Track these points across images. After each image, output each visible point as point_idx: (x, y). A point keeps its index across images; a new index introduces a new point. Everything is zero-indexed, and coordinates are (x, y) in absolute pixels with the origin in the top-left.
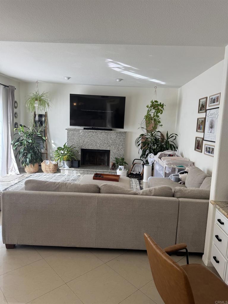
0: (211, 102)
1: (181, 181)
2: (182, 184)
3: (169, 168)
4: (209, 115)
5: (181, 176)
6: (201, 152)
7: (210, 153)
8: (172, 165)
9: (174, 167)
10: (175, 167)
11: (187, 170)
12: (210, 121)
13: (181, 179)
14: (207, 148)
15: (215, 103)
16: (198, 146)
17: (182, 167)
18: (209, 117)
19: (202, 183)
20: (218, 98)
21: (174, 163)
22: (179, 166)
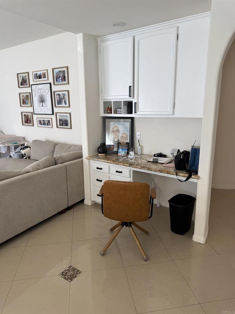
0: (35, 77)
1: (25, 156)
2: (27, 158)
3: (4, 147)
4: (36, 90)
5: (23, 152)
6: (33, 125)
7: (46, 125)
8: (6, 144)
9: (8, 145)
10: (10, 145)
11: (27, 144)
12: (39, 96)
13: (25, 154)
14: (40, 121)
15: (41, 78)
16: (27, 120)
17: (17, 143)
18: (36, 92)
19: (54, 151)
20: (44, 74)
21: (7, 141)
22: (13, 143)
